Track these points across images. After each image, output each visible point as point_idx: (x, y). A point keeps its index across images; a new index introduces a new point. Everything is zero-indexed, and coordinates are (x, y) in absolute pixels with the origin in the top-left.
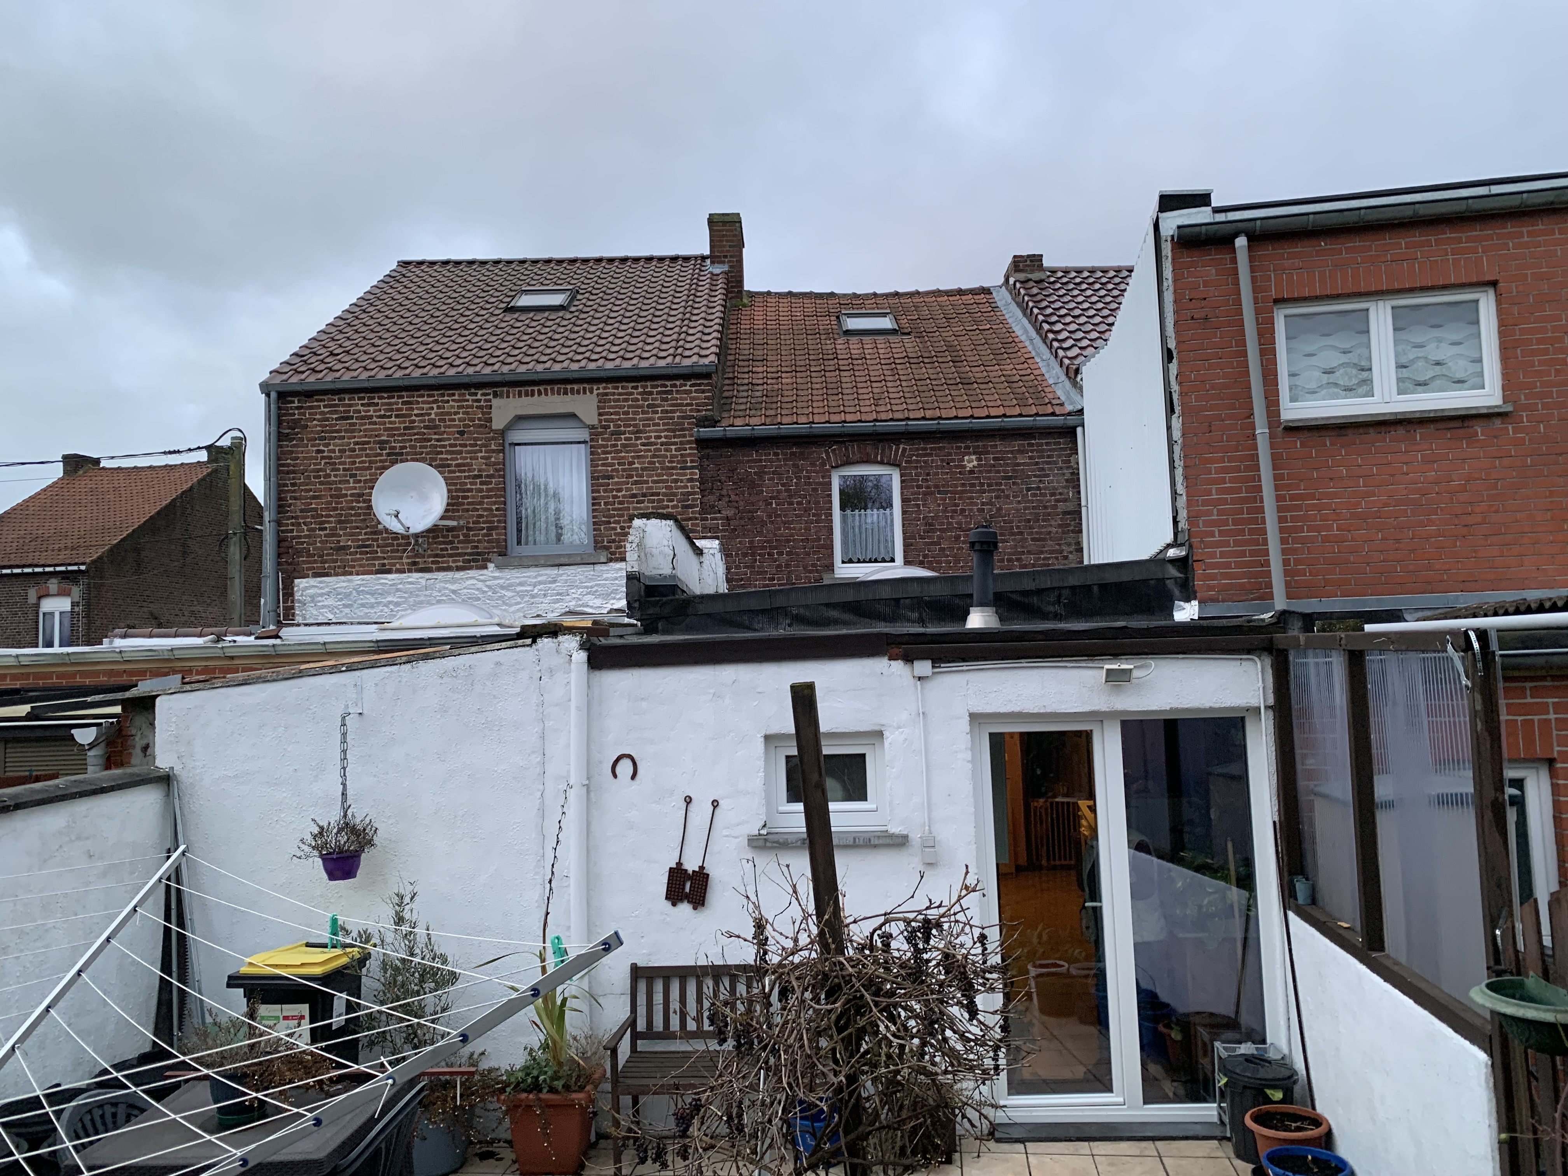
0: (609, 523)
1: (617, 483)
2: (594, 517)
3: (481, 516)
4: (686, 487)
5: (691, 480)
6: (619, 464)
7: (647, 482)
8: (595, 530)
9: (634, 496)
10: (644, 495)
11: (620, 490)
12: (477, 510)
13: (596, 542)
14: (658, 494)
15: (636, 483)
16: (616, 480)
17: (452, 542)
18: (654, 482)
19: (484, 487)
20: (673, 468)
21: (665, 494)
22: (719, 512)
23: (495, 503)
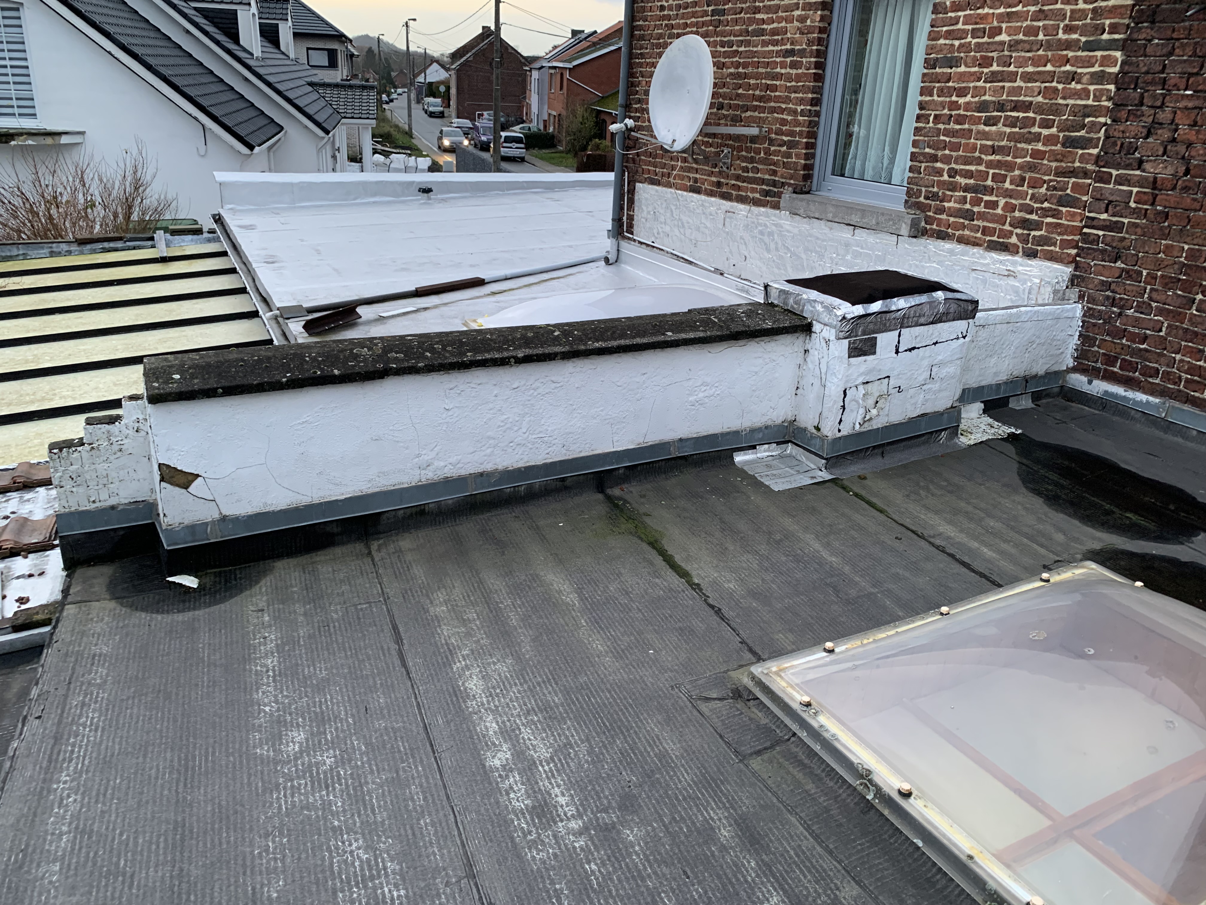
0: (934, 158)
1: (962, 77)
2: (915, 144)
3: (784, 122)
4: (1085, 93)
5: (1099, 78)
6: (975, 33)
7: (1012, 77)
8: (911, 170)
9: (983, 107)
10: (1001, 107)
11: (962, 93)
12: (782, 111)
13: (909, 193)
14: (1027, 107)
15: (994, 77)
16: (963, 69)
17: (752, 160)
18: (1028, 78)
19: (794, 72)
20: (1069, 45)
21: (1040, 109)
22: (1140, 164)
23: (801, 101)
